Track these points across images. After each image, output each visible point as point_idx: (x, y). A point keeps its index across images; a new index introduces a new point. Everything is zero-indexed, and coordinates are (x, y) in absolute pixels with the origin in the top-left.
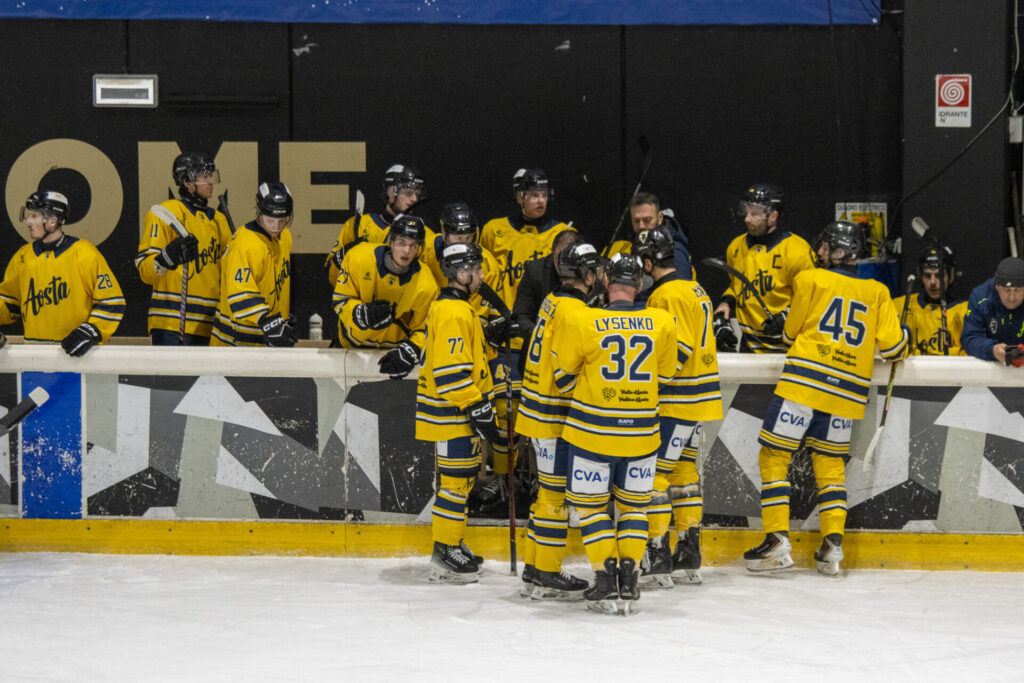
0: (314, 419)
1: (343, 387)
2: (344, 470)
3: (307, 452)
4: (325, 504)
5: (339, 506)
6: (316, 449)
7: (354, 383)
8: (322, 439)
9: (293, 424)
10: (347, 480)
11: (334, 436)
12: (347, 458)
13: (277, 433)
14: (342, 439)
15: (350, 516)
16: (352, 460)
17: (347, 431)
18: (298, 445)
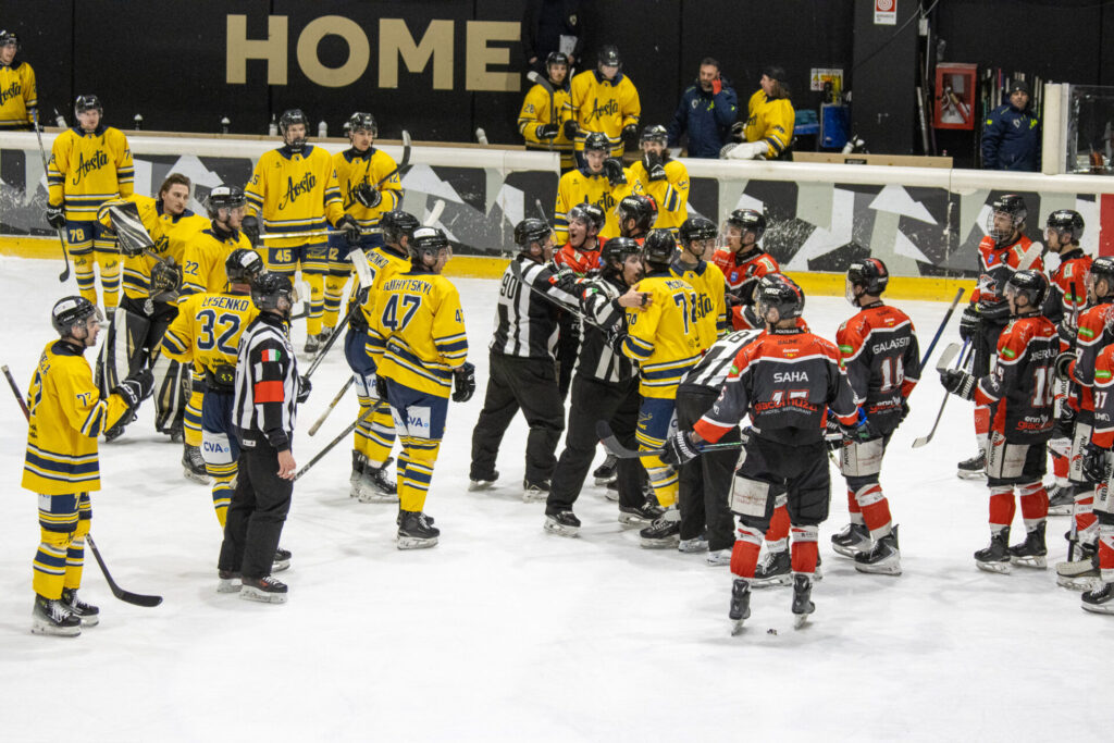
0: (484, 193)
1: (502, 174)
2: (502, 225)
3: (479, 214)
4: (489, 246)
5: (498, 248)
6: (484, 212)
7: (509, 172)
8: (489, 206)
9: (471, 196)
10: (503, 231)
11: (496, 205)
12: (503, 218)
13: (461, 202)
14: (501, 206)
15: (505, 255)
16: (507, 220)
17: (505, 201)
18: (474, 209)
